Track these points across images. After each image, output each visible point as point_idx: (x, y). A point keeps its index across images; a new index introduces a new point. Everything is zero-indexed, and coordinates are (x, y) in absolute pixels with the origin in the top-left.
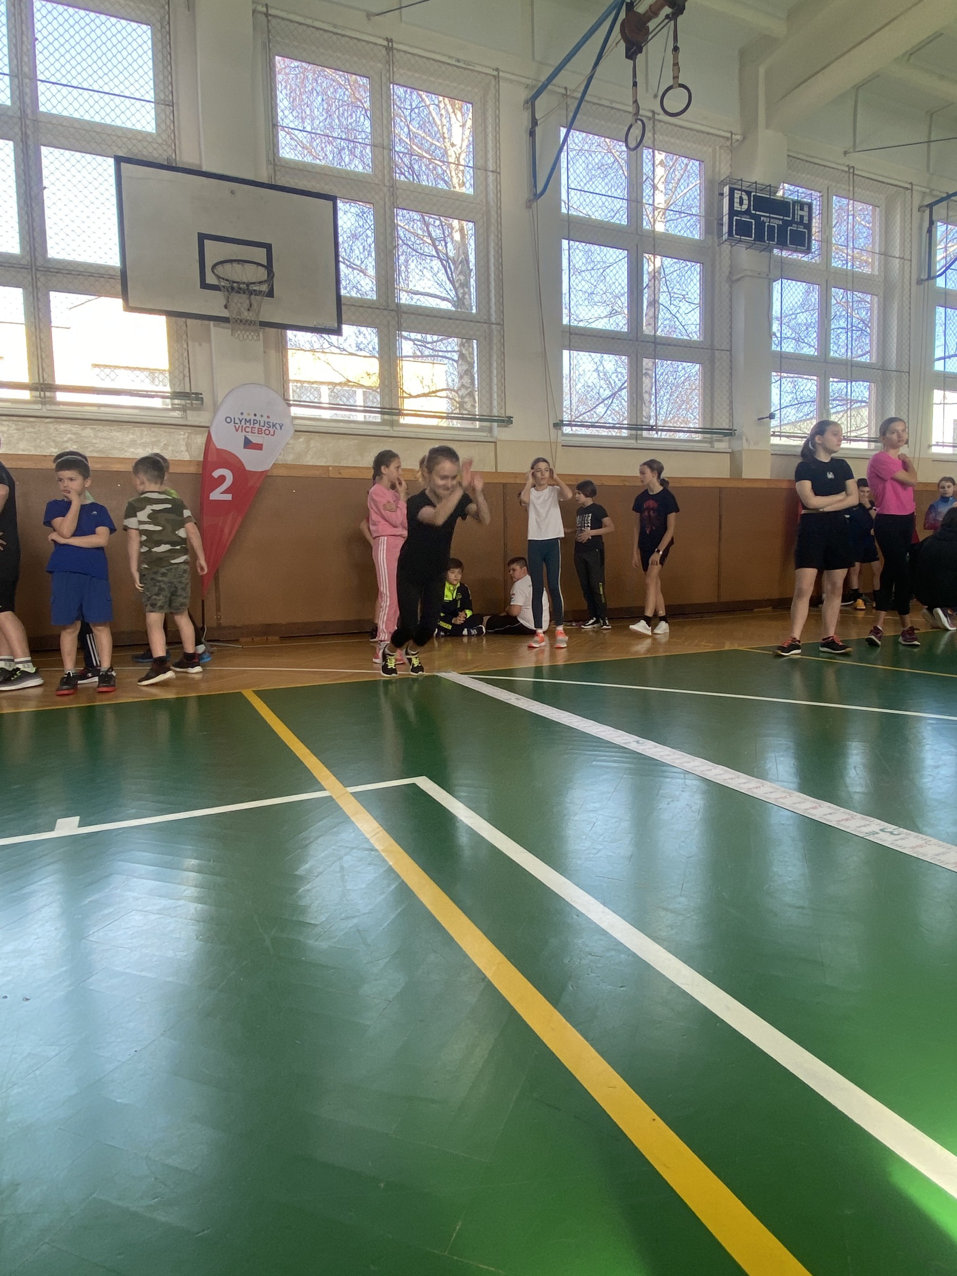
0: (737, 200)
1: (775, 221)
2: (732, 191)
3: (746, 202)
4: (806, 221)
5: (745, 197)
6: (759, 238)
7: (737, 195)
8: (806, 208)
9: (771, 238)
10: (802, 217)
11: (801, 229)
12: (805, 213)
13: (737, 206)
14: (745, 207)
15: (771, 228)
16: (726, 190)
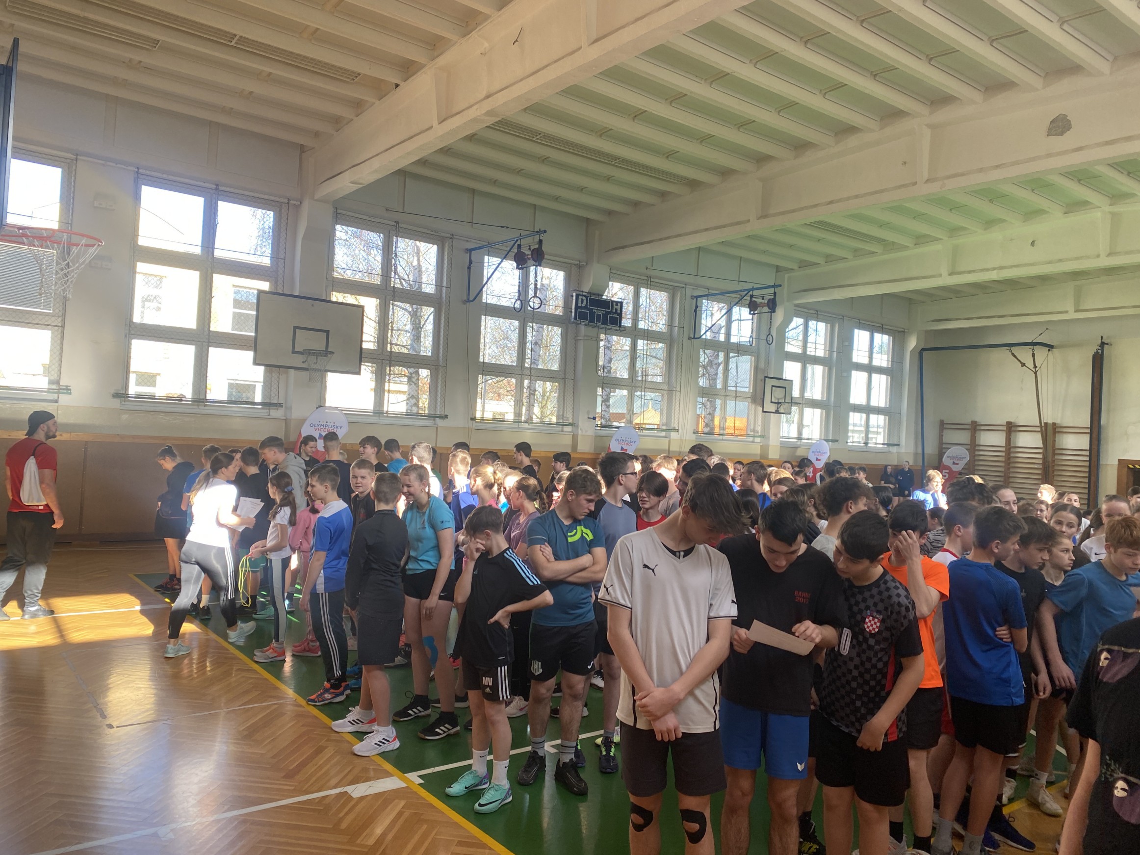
0: (580, 300)
1: (600, 312)
2: (577, 296)
3: (585, 301)
4: (619, 312)
5: (584, 298)
6: (592, 321)
7: (580, 297)
8: (619, 304)
9: (598, 321)
10: (616, 310)
11: (615, 316)
12: (619, 307)
13: (580, 305)
14: (585, 303)
15: (599, 316)
16: (574, 294)
